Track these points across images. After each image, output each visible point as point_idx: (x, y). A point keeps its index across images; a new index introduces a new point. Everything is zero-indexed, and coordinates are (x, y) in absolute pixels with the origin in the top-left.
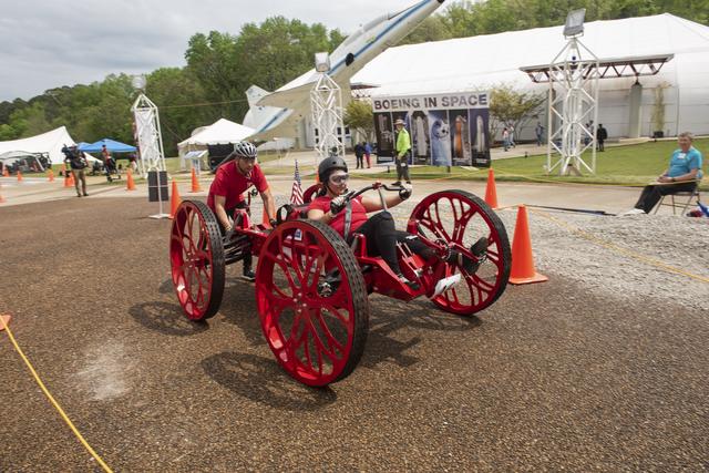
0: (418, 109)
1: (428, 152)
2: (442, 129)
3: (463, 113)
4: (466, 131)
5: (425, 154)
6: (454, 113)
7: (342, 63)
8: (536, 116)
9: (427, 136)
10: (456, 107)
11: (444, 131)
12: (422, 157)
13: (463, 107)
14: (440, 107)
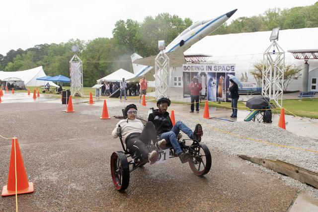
0: (203, 71)
1: (206, 94)
2: (213, 82)
3: (223, 74)
4: (224, 84)
5: (204, 95)
6: (219, 74)
7: (178, 45)
8: (296, 78)
9: (206, 86)
10: (220, 71)
11: (214, 83)
12: (203, 96)
13: (223, 71)
14: (213, 71)
